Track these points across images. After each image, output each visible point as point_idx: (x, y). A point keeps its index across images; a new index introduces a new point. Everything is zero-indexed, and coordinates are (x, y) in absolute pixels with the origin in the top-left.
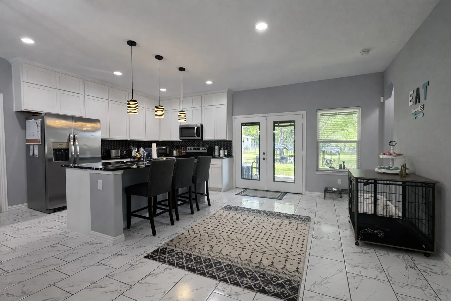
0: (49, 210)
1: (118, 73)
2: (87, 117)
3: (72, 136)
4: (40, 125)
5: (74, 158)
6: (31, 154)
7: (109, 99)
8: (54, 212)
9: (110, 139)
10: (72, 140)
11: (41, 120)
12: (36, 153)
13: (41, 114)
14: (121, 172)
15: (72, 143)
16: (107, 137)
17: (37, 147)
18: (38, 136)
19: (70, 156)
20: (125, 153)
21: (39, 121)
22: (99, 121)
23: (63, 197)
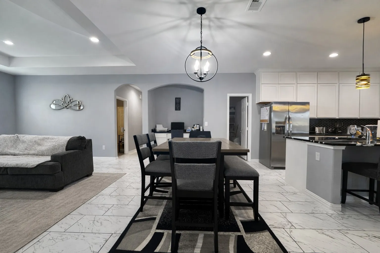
0: (272, 167)
1: (334, 55)
2: (298, 101)
3: (287, 116)
4: (269, 110)
5: (288, 133)
6: (263, 129)
7: (318, 83)
8: (274, 169)
9: (317, 118)
10: (287, 120)
11: (269, 107)
12: (266, 128)
13: (270, 103)
14: (343, 148)
15: (288, 122)
16: (314, 116)
17: (266, 125)
18: (267, 118)
19: (286, 132)
20: (329, 131)
21: (268, 108)
22: (308, 103)
23: (283, 160)
